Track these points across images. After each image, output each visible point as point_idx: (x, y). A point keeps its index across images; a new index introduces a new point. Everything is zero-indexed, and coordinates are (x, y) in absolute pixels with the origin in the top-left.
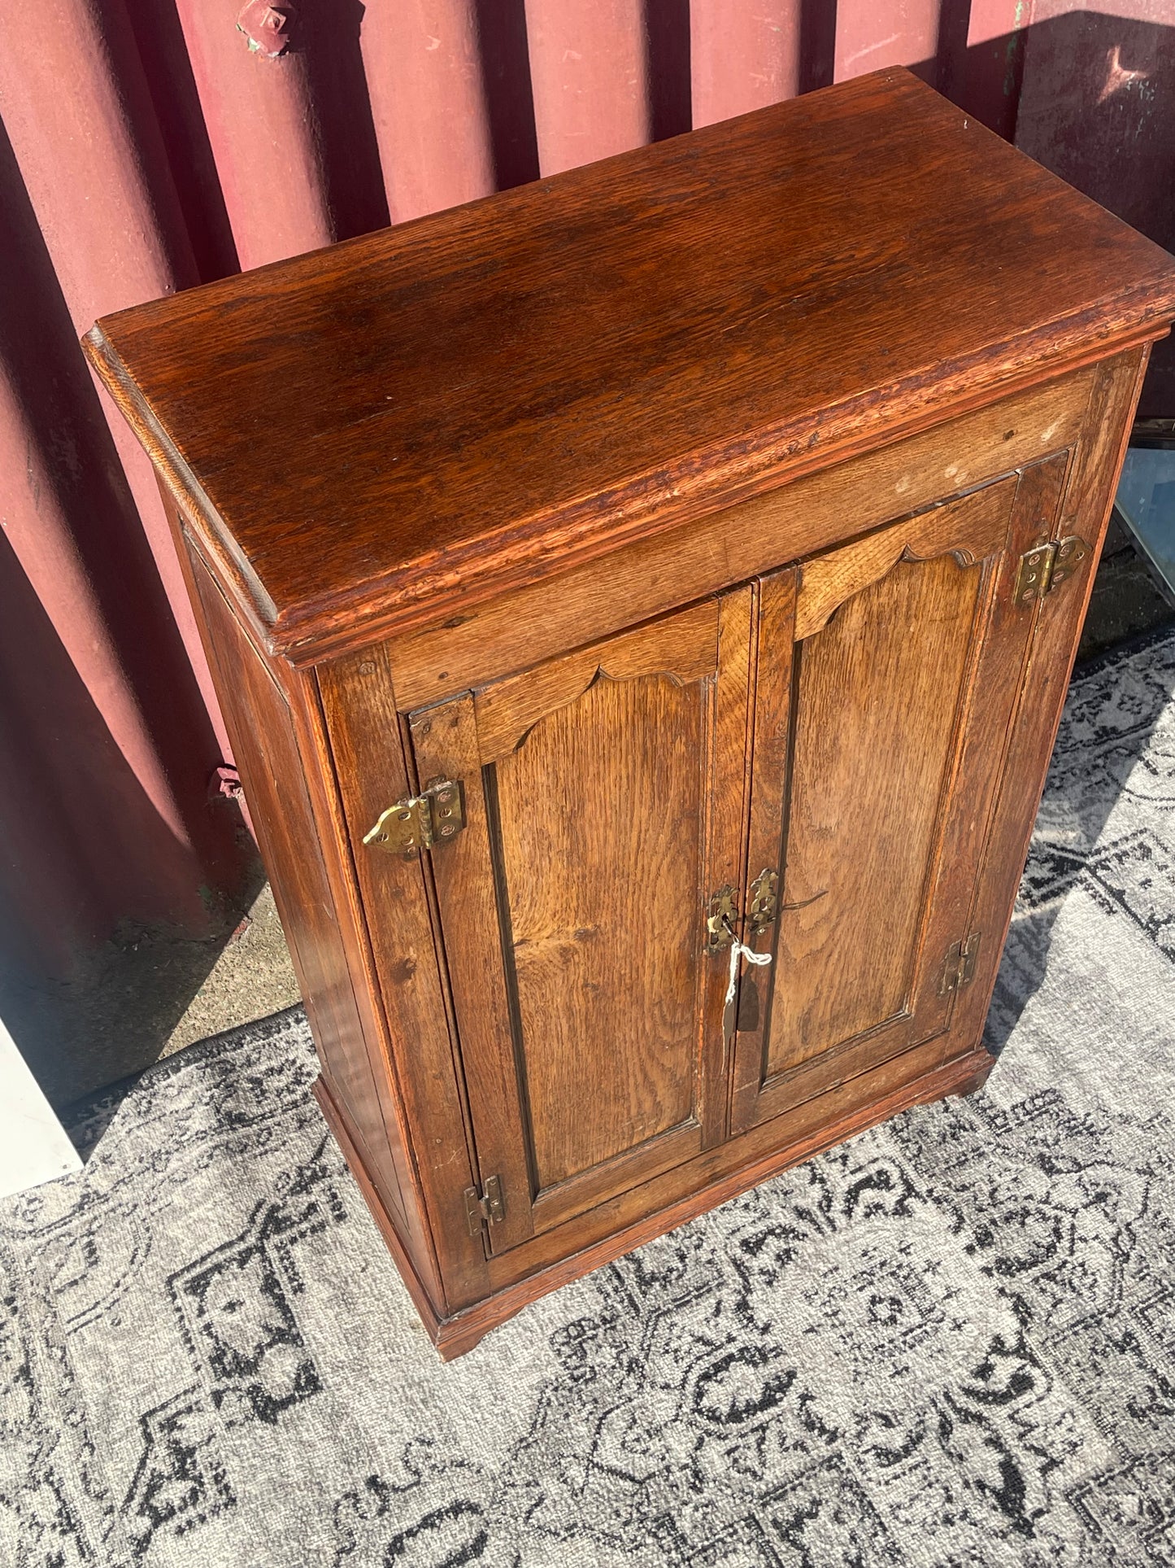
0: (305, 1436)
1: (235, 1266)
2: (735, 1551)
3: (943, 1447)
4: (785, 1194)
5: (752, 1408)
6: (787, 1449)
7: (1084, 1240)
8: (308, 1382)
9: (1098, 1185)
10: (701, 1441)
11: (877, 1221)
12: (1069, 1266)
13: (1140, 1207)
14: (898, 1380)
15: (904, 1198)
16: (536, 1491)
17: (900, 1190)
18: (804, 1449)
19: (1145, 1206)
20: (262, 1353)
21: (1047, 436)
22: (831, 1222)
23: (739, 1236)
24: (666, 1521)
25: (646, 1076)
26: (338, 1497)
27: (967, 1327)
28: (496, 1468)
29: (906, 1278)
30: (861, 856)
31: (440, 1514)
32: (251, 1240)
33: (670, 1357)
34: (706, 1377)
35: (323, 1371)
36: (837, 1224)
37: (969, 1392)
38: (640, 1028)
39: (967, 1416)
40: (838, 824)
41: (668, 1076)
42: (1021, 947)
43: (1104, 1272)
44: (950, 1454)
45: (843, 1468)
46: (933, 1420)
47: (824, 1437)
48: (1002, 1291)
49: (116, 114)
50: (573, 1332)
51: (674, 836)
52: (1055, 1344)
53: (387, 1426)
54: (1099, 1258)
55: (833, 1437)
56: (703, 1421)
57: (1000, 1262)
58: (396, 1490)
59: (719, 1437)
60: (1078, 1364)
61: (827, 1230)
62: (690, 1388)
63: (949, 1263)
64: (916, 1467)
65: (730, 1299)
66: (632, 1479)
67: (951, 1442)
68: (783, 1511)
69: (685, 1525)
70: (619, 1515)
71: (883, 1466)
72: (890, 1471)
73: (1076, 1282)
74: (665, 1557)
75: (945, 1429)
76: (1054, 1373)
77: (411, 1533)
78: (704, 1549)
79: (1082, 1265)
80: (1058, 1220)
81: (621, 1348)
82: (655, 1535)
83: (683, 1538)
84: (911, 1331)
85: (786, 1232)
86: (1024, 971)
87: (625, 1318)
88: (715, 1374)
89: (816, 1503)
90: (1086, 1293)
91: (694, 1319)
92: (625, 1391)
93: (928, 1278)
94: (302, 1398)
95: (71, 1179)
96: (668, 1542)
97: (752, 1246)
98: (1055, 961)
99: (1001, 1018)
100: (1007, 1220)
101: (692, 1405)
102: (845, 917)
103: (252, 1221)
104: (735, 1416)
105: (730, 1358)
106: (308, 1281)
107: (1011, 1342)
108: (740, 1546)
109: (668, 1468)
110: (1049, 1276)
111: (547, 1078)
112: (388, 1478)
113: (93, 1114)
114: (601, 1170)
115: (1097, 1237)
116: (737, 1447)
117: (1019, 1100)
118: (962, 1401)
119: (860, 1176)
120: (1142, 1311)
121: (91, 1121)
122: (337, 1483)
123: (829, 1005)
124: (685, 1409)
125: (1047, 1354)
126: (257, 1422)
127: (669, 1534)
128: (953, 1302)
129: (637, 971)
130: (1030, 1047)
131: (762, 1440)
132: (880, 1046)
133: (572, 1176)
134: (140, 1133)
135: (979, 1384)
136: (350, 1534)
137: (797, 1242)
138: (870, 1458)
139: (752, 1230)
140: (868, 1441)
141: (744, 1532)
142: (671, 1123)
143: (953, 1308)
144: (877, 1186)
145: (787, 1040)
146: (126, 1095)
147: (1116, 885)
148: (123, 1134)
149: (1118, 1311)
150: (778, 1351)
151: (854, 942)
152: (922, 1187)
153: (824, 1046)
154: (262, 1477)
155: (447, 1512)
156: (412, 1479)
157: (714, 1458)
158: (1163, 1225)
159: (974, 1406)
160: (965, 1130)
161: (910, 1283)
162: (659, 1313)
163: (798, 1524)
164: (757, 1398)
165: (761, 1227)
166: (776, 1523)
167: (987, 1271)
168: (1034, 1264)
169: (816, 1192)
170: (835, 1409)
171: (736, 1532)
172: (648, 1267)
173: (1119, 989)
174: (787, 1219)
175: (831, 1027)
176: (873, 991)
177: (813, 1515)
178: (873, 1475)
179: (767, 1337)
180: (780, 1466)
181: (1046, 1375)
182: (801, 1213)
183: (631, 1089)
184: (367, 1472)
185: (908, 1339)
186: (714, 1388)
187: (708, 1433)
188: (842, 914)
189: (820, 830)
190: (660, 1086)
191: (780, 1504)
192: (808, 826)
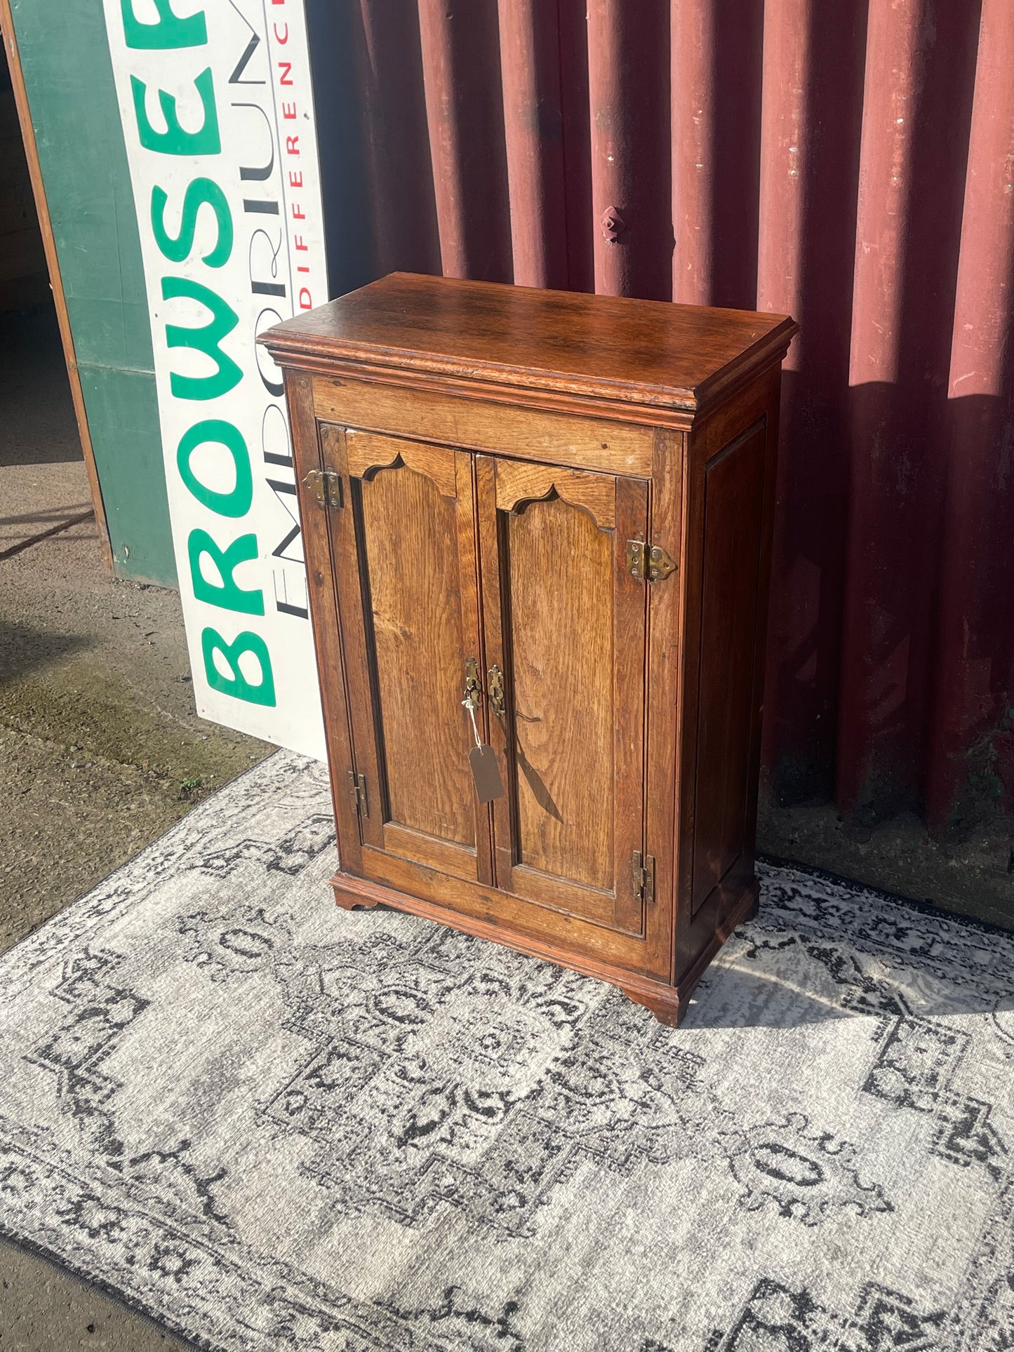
0: (268, 882)
2: (310, 1040)
3: (425, 1094)
4: (529, 978)
5: (391, 1015)
6: (378, 1036)
7: (607, 1107)
8: (294, 871)
9: (652, 1100)
10: (361, 1004)
11: (544, 1019)
12: (584, 1107)
13: (654, 1125)
14: (451, 1062)
15: (568, 1022)
16: (293, 961)
17: (570, 1018)
18: (384, 1043)
19: (657, 1127)
20: (298, 851)
21: (630, 460)
22: (528, 1001)
23: (488, 972)
24: (309, 1010)
25: (445, 782)
26: (247, 904)
27: (507, 1078)
28: (295, 944)
29: (517, 1043)
30: (562, 712)
31: (260, 937)
33: (398, 976)
34: (397, 992)
35: (302, 875)
36: (528, 1005)
37: (467, 1093)
38: (438, 736)
39: (451, 1097)
40: (543, 672)
41: (458, 795)
42: (802, 1011)
43: (592, 1123)
44: (423, 1098)
45: (384, 1061)
46: (438, 1084)
47: (396, 1047)
48: (540, 1082)
50: (385, 937)
51: (447, 602)
52: (524, 1116)
53: (291, 903)
54: (600, 1116)
55: (400, 1050)
56: (372, 1001)
57: (559, 1074)
58: (263, 919)
59: (367, 1010)
60: (520, 1130)
61: (522, 1002)
62: (386, 990)
63: (540, 1056)
64: (404, 1087)
65: (449, 982)
66: (322, 990)
67: (430, 1096)
68: (344, 1048)
69: (310, 1017)
71: (396, 1074)
72: (395, 1078)
73: (575, 1113)
74: (290, 1016)
75: (437, 1091)
76: (505, 1122)
77: (245, 933)
78: (304, 1029)
79: (589, 1112)
80: (612, 1092)
81: (390, 956)
82: (299, 1009)
83: (304, 1020)
84: (486, 1056)
85: (507, 989)
86: (783, 1018)
87: (407, 952)
88: (401, 995)
89: (357, 1058)
90: (572, 1120)
91: (424, 976)
92: (367, 968)
93: (525, 1051)
94: (286, 872)
96: (298, 1014)
97: (485, 978)
98: (808, 1030)
100: (591, 1069)
101: (378, 994)
102: (558, 758)
104: (382, 1011)
105: (415, 997)
107: (511, 1099)
108: (314, 1040)
109: (337, 1000)
110: (568, 1099)
111: (392, 728)
112: (267, 915)
116: (366, 1018)
117: (682, 1047)
118: (459, 1092)
119: (566, 1000)
120: (580, 1148)
122: (254, 900)
123: (558, 832)
124: (373, 992)
125: (516, 1115)
126: (265, 866)
127: (303, 1014)
128: (517, 1066)
129: (433, 686)
130: (727, 1039)
131: (377, 1026)
132: (594, 905)
133: (408, 825)
135: (475, 1096)
136: (233, 916)
137: (503, 994)
138: (397, 1068)
139: (496, 974)
140: (406, 1063)
141: (323, 1039)
142: (463, 840)
143: (514, 1068)
144: (565, 1010)
145: (532, 838)
147: (901, 1034)
149: (571, 1138)
150: (432, 1012)
151: (568, 789)
152: (579, 1025)
153: (559, 870)
154: (241, 879)
155: (263, 939)
156: (271, 922)
157: (355, 1014)
158: (651, 1140)
159: (459, 1099)
160: (639, 1032)
161: (515, 1045)
162: (421, 963)
163: (340, 1056)
164: (400, 1014)
165: (501, 977)
166: (335, 1048)
167: (548, 1071)
168: (570, 1090)
169: (541, 989)
170: (413, 1045)
171: (321, 1036)
172: (442, 948)
173: (815, 1064)
174: (514, 983)
175: (562, 856)
176: (588, 849)
177: (349, 1059)
178: (388, 1073)
179: (437, 1005)
180: (368, 1038)
181: (502, 1120)
182: (523, 989)
183: (437, 784)
184: (264, 907)
185: (480, 1057)
186: (393, 998)
187: (366, 1006)
188: (555, 753)
189: (532, 667)
190: (454, 799)
191: (347, 1046)
192: (525, 658)
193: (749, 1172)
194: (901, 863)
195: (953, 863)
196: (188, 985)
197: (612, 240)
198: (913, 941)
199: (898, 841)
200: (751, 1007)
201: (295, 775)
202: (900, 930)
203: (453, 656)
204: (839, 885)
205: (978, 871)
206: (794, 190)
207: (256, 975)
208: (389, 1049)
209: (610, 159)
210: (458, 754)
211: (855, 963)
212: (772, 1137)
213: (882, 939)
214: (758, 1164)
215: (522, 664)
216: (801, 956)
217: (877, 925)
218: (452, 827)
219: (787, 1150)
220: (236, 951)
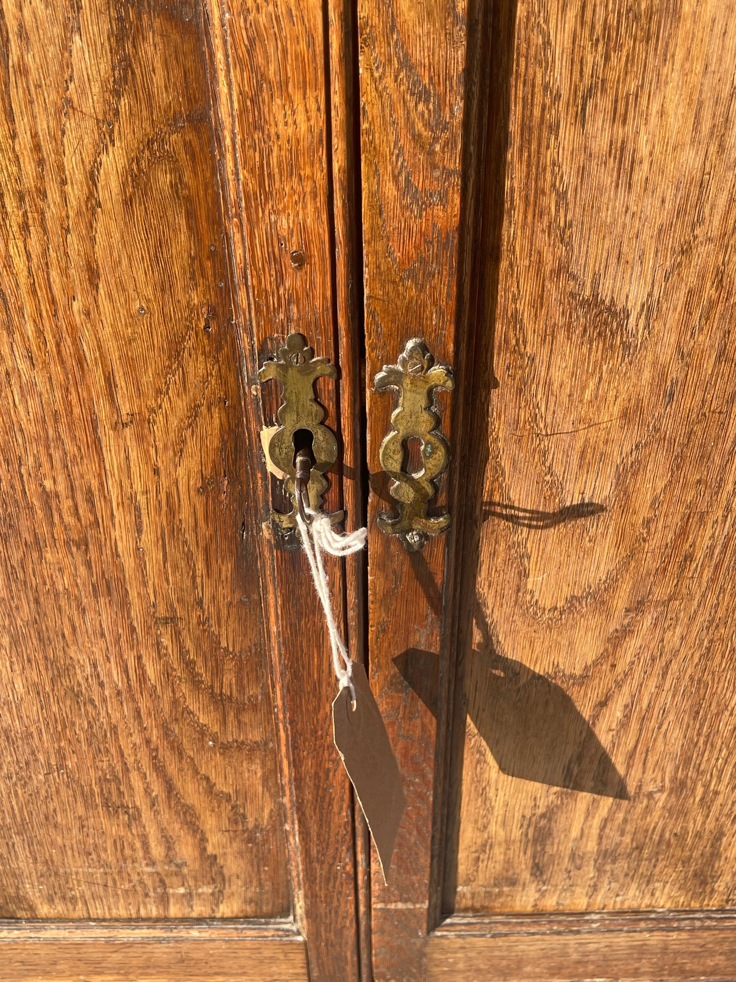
25: (169, 787)
30: (704, 457)
38: (132, 663)
40: (649, 310)
41: (226, 809)
102: (648, 621)
114: (100, 932)
123: (596, 822)
129: (90, 500)
132: (695, 955)
133: (46, 920)
142: (249, 909)
145: (498, 853)
151: (665, 698)
153: (581, 903)
175: (600, 870)
176: (698, 835)
183: (140, 800)
188: (638, 607)
189: (594, 302)
190: (209, 822)
192: (562, 270)
203: (175, 351)
210: (219, 701)
215: (539, 301)
218: (207, 890)
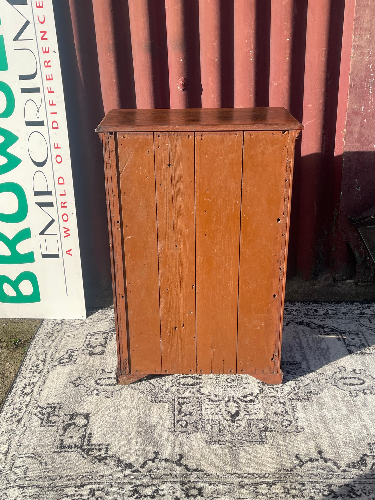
0: (95, 360)
1: (101, 334)
2: (167, 403)
3: (225, 404)
5: (188, 385)
6: (190, 393)
7: (287, 385)
8: (102, 353)
10: (173, 386)
12: (279, 388)
13: (305, 385)
14: (224, 391)
18: (194, 394)
19: (306, 385)
20: (97, 346)
26: (94, 369)
27: (247, 389)
29: (239, 378)
31: (112, 378)
32: (107, 331)
35: (106, 353)
37: (239, 398)
39: (235, 401)
43: (287, 391)
45: (200, 399)
46: (227, 399)
47: (200, 394)
48: (259, 386)
49: (152, 94)
53: (112, 363)
55: (202, 394)
56: (176, 383)
57: (262, 382)
58: (106, 372)
59: (177, 386)
60: (268, 402)
62: (177, 378)
63: (251, 379)
64: (216, 404)
66: (154, 386)
67: (228, 404)
68: (182, 401)
69: (159, 396)
70: (147, 389)
71: (209, 401)
72: (210, 403)
73: (279, 391)
74: (151, 398)
75: (228, 401)
76: (261, 402)
77: (104, 379)
78: (160, 400)
79: (283, 389)
82: (152, 395)
83: (157, 397)
84: (233, 385)
86: (309, 343)
88: (184, 378)
90: (280, 393)
93: (244, 379)
94: (99, 354)
95: (83, 320)
96: (154, 397)
99: (297, 348)
101: (176, 380)
103: (110, 329)
104: (183, 384)
105: (190, 377)
106: (113, 340)
107: (255, 395)
108: (168, 402)
109: (163, 387)
110: (273, 388)
112: (106, 370)
113: (93, 310)
115: (290, 386)
116: (180, 389)
117: (290, 361)
118: (236, 399)
120: (291, 400)
121: (92, 312)
122: (96, 367)
124: (173, 380)
125: (262, 399)
126: (88, 355)
127: (155, 395)
128: (247, 385)
131: (186, 390)
134: (100, 316)
135: (242, 398)
136: (93, 375)
138: (208, 400)
140: (209, 397)
141: (171, 401)
143: (246, 386)
146: (101, 309)
147: (344, 337)
148: (97, 315)
149: (285, 398)
150: (201, 379)
154: (82, 362)
155: (113, 378)
156: (111, 371)
157: (174, 389)
158: (309, 389)
159: (238, 400)
163: (183, 404)
164: (190, 384)
166: (178, 402)
167: (259, 383)
170: (205, 391)
171: (169, 400)
177: (188, 403)
178: (206, 402)
180: (187, 394)
181: (259, 402)
184: (103, 368)
185: (231, 386)
186: (183, 379)
187: (175, 385)
191: (182, 400)
193: (345, 387)
194: (300, 292)
195: (316, 287)
196: (99, 403)
197: (183, 90)
198: (321, 312)
199: (295, 285)
200: (297, 343)
201: (60, 326)
202: (315, 310)
204: (287, 303)
205: (325, 286)
206: (252, 65)
207: (123, 390)
208: (198, 395)
209: (181, 60)
211: (312, 322)
212: (340, 376)
213: (312, 314)
214: (345, 384)
216: (295, 325)
217: (308, 310)
219: (348, 377)
220: (107, 385)
